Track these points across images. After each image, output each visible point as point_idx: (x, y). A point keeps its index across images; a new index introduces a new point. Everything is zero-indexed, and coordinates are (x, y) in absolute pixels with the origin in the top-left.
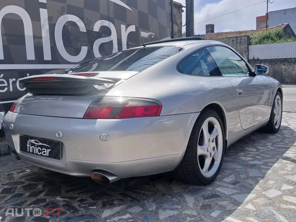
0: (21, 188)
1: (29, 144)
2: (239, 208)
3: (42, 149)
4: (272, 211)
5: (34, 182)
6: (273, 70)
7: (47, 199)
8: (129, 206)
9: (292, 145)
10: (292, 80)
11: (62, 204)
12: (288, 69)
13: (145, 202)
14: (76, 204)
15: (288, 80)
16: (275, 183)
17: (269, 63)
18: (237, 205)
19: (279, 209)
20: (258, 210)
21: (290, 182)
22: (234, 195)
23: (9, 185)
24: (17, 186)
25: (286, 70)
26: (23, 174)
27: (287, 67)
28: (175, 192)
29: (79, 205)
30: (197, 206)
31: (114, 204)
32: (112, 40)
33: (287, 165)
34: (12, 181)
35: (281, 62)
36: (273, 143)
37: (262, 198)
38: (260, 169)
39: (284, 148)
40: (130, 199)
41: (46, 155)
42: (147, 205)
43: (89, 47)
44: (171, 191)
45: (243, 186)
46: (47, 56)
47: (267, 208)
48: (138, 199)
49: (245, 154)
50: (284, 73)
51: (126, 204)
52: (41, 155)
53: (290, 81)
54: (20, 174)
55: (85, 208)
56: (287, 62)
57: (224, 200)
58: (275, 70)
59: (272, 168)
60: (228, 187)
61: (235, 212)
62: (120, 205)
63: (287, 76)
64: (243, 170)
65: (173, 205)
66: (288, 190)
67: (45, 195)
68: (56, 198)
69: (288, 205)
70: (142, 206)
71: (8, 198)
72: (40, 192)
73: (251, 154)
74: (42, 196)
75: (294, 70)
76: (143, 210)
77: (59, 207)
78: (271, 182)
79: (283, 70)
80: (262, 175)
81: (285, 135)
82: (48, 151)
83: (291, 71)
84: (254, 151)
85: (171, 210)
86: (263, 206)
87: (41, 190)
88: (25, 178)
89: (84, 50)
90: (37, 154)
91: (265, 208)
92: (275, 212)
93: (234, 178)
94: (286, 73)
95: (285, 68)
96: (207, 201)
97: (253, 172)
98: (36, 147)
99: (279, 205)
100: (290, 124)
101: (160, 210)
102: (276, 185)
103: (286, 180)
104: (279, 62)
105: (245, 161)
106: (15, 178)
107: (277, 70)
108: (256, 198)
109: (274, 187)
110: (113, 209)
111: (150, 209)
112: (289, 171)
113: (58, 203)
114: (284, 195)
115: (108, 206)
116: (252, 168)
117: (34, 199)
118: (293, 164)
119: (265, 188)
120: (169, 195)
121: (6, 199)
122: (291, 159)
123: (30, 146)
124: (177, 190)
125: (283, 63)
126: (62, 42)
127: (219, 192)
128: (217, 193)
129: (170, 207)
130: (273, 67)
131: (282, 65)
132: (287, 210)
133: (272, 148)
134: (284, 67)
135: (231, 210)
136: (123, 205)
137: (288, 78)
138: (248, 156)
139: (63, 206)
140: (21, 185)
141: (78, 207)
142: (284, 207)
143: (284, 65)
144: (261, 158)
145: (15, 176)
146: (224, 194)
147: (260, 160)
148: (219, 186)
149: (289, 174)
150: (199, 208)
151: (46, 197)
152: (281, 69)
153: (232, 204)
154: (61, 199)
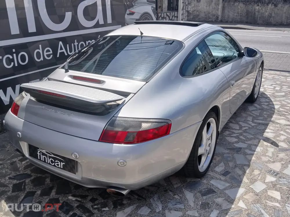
0: (30, 183)
1: (39, 153)
2: (233, 206)
3: (55, 161)
4: (261, 209)
5: (41, 175)
6: (247, 10)
7: (60, 199)
8: (137, 206)
9: (270, 121)
10: (263, 21)
11: (76, 205)
12: (261, 10)
13: (151, 200)
14: (89, 205)
15: (260, 22)
16: (260, 174)
17: (244, 3)
18: (231, 203)
19: (265, 207)
20: (249, 208)
21: (272, 171)
22: (227, 190)
23: (17, 180)
24: (25, 181)
25: (259, 12)
26: (26, 163)
27: (260, 8)
28: (175, 186)
29: (92, 206)
30: (197, 205)
31: (123, 204)
32: (97, 1)
33: (268, 149)
34: (18, 173)
35: (255, 2)
36: (254, 117)
37: (251, 194)
38: (245, 154)
39: (263, 124)
40: (137, 197)
41: (60, 167)
42: (154, 205)
43: (73, 12)
44: (171, 185)
45: (233, 178)
46: (32, 28)
47: (256, 206)
48: (144, 197)
49: (230, 133)
50: (257, 13)
51: (134, 204)
52: (54, 165)
53: (262, 22)
54: (23, 163)
55: (98, 209)
56: (260, 2)
57: (219, 197)
58: (248, 11)
59: (255, 153)
60: (220, 179)
61: (230, 211)
62: (129, 205)
63: (260, 17)
64: (230, 155)
65: (176, 204)
66: (272, 182)
67: (57, 193)
68: (68, 197)
69: (272, 202)
70: (150, 206)
71: (22, 198)
72: (51, 189)
73: (235, 133)
74: (53, 194)
75: (266, 11)
76: (151, 211)
77: (74, 209)
78: (256, 172)
79: (256, 10)
80: (247, 163)
81: (263, 106)
82: (62, 164)
83: (264, 13)
84: (237, 129)
85: (175, 211)
86: (252, 204)
87: (51, 185)
88: (29, 169)
89: (69, 15)
90: (49, 164)
91: (254, 206)
92: (263, 211)
93: (224, 167)
94: (259, 14)
95: (259, 8)
96: (205, 197)
97: (240, 159)
98: (48, 158)
99: (266, 202)
100: (266, 89)
101: (166, 211)
102: (261, 175)
103: (269, 169)
104: (253, 3)
105: (230, 143)
106: (19, 168)
107: (250, 11)
108: (246, 193)
109: (259, 178)
110: (124, 211)
111: (157, 211)
112: (271, 158)
113: (71, 204)
114: (269, 189)
115: (119, 207)
116: (238, 154)
117: (47, 198)
118: (273, 147)
119: (252, 180)
120: (171, 191)
121: (21, 200)
122: (271, 140)
123: (41, 155)
124: (177, 183)
125: (257, 4)
126: (45, 10)
127: (213, 185)
128: (212, 187)
129: (174, 207)
130: (247, 7)
131: (256, 5)
132: (272, 208)
133: (253, 125)
134: (257, 8)
135: (226, 210)
136: (132, 205)
137: (260, 19)
138: (233, 137)
139: (77, 207)
140: (29, 179)
141: (91, 209)
142: (270, 205)
143: (258, 5)
144: (244, 139)
145: (19, 165)
146: (218, 188)
147: (243, 142)
148: (212, 178)
149: (270, 161)
150: (199, 207)
151: (58, 196)
152: (255, 10)
153: (227, 202)
154: (74, 199)
